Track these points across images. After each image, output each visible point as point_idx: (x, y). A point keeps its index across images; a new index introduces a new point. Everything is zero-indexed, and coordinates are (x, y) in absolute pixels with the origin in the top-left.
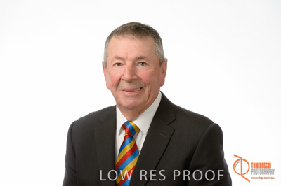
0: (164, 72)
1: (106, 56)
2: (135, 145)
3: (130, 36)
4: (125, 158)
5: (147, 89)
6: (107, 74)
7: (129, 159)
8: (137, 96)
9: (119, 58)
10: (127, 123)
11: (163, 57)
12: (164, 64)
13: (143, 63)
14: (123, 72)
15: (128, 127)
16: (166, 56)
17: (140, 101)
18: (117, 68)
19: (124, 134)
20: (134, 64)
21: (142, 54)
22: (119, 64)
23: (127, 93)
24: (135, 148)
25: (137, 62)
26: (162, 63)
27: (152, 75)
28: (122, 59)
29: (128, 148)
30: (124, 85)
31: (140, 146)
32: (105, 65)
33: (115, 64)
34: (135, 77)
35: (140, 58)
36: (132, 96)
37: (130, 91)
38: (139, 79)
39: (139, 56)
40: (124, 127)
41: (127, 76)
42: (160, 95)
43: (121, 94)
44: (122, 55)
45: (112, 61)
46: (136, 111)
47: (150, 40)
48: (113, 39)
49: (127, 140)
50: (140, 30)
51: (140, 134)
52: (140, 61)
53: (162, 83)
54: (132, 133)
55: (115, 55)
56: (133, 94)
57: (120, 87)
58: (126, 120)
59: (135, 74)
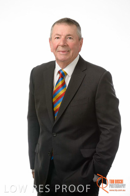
0: (81, 45)
1: (51, 34)
2: (64, 81)
4: (58, 88)
5: (71, 52)
6: (51, 44)
7: (60, 89)
9: (58, 35)
10: (61, 70)
11: (81, 36)
12: (81, 40)
13: (70, 38)
14: (60, 42)
15: (61, 72)
16: (82, 36)
17: (67, 57)
18: (57, 40)
19: (59, 76)
20: (66, 38)
21: (70, 33)
22: (58, 38)
23: (61, 53)
24: (64, 84)
26: (80, 40)
28: (60, 35)
29: (60, 83)
30: (60, 48)
31: (67, 83)
32: (50, 40)
33: (56, 38)
34: (65, 44)
37: (63, 52)
38: (68, 45)
39: (68, 34)
40: (59, 72)
41: (62, 44)
42: (78, 56)
43: (58, 54)
44: (60, 33)
45: (55, 36)
46: (65, 63)
47: (74, 27)
48: (56, 25)
49: (60, 79)
50: (69, 21)
51: (67, 76)
52: (68, 36)
53: (80, 50)
54: (63, 75)
55: (56, 33)
56: (64, 53)
57: (58, 50)
58: (60, 69)
59: (66, 43)
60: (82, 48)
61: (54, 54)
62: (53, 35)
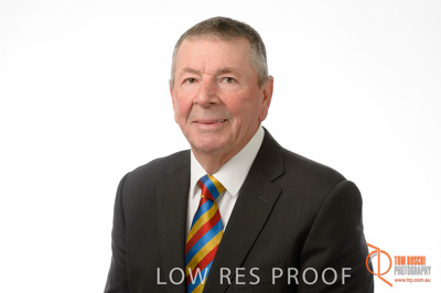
0: (267, 97)
1: (174, 70)
2: (218, 212)
3: (210, 36)
4: (200, 234)
5: (234, 123)
7: (207, 235)
8: (218, 131)
9: (191, 71)
10: (206, 178)
11: (265, 72)
12: (264, 87)
13: (230, 79)
14: (196, 92)
15: (206, 185)
17: (222, 139)
18: (189, 87)
19: (199, 196)
20: (215, 80)
22: (192, 80)
23: (204, 127)
24: (216, 218)
25: (220, 77)
27: (244, 100)
28: (197, 72)
29: (205, 218)
30: (199, 113)
31: (226, 217)
32: (172, 83)
33: (185, 81)
34: (214, 100)
35: (225, 71)
36: (209, 131)
37: (207, 123)
38: (222, 103)
39: (222, 68)
40: (200, 184)
41: (202, 98)
43: (193, 129)
44: (196, 65)
45: (182, 75)
46: (218, 157)
47: (243, 44)
48: (185, 42)
49: (205, 205)
50: (225, 28)
51: (226, 197)
53: (263, 115)
55: (185, 66)
56: (211, 127)
57: (191, 119)
58: (204, 173)
59: (214, 95)
60: (271, 110)
61: (183, 129)
62: (179, 71)
